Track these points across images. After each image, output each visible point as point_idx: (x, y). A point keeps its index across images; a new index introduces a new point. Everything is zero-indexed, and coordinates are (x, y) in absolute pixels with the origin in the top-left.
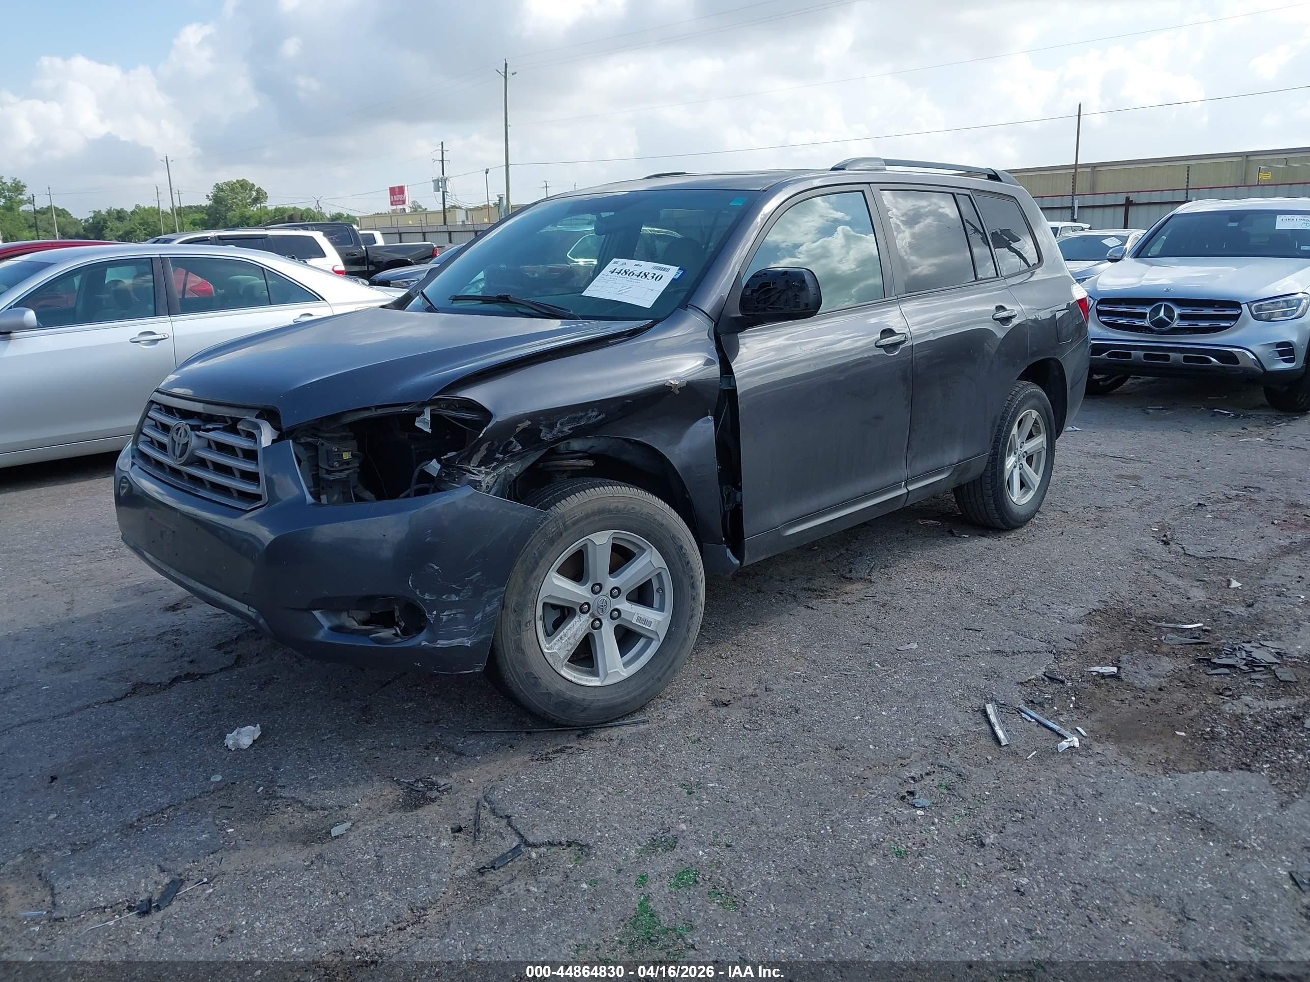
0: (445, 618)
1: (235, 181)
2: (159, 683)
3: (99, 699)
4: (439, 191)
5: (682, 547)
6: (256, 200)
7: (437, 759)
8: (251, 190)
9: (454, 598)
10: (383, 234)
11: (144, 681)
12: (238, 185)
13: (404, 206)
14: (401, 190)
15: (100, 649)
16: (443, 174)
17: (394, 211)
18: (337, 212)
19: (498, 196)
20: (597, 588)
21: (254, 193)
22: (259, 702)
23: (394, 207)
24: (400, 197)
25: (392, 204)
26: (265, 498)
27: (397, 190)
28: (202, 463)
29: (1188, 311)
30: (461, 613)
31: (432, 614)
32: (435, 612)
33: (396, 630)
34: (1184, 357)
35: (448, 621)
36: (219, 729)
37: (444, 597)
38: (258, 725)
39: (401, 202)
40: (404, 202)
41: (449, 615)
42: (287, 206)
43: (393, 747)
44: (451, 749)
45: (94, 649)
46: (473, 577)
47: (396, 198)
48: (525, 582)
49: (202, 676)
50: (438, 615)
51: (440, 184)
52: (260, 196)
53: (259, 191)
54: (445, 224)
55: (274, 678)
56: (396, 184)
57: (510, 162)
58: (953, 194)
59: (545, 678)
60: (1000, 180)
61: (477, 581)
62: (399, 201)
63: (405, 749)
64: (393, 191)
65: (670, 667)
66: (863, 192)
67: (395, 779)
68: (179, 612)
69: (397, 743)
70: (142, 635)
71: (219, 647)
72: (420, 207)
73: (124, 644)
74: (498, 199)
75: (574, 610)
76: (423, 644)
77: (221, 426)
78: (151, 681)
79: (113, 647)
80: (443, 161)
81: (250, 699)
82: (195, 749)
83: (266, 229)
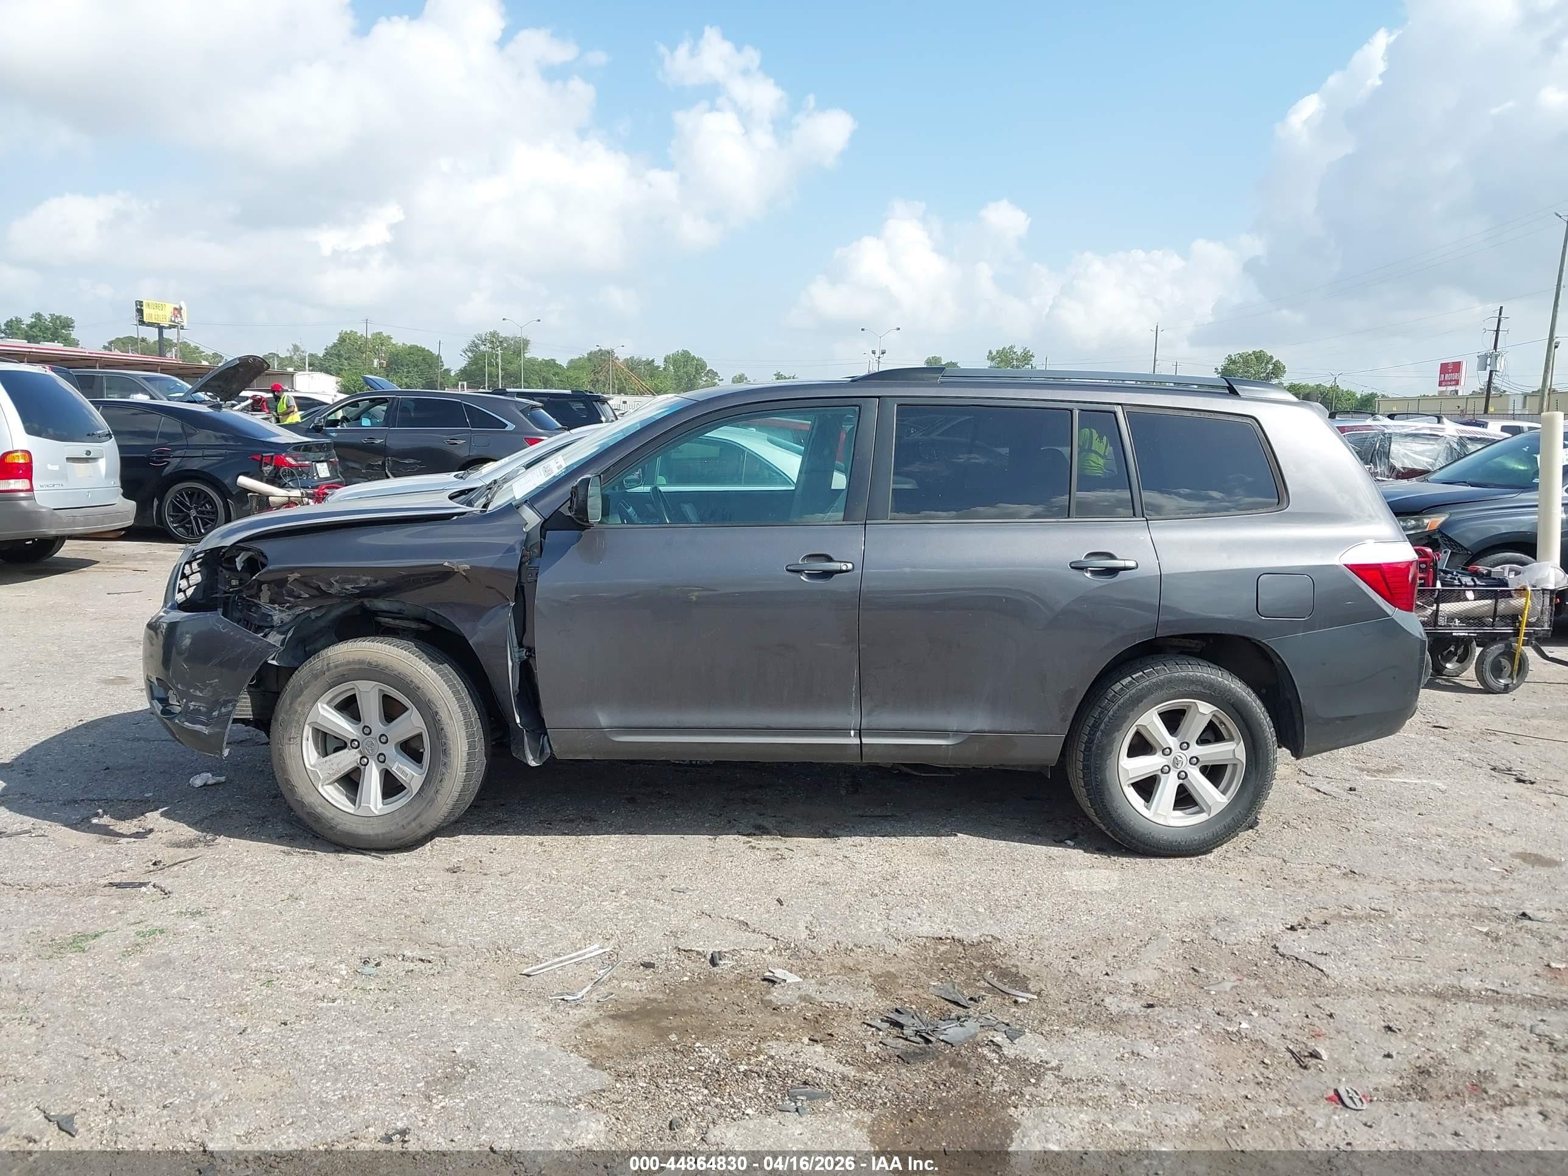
0: (191, 708)
1: (1250, 352)
5: (437, 713)
6: (1271, 375)
8: (1268, 363)
9: (198, 693)
12: (1253, 357)
13: (1458, 388)
14: (1456, 367)
16: (1495, 348)
17: (1441, 393)
18: (1370, 392)
20: (367, 731)
21: (1271, 367)
23: (1443, 389)
24: (1455, 376)
25: (1440, 385)
27: (1451, 367)
31: (182, 701)
32: (185, 701)
35: (193, 710)
37: (191, 691)
39: (1453, 383)
40: (1457, 382)
41: (194, 706)
46: (212, 681)
47: (1448, 376)
48: (291, 704)
50: (187, 703)
51: (1488, 360)
53: (1278, 363)
56: (1451, 360)
59: (302, 789)
61: (216, 686)
62: (1451, 381)
64: (1444, 369)
65: (414, 819)
75: (346, 744)
76: (177, 722)
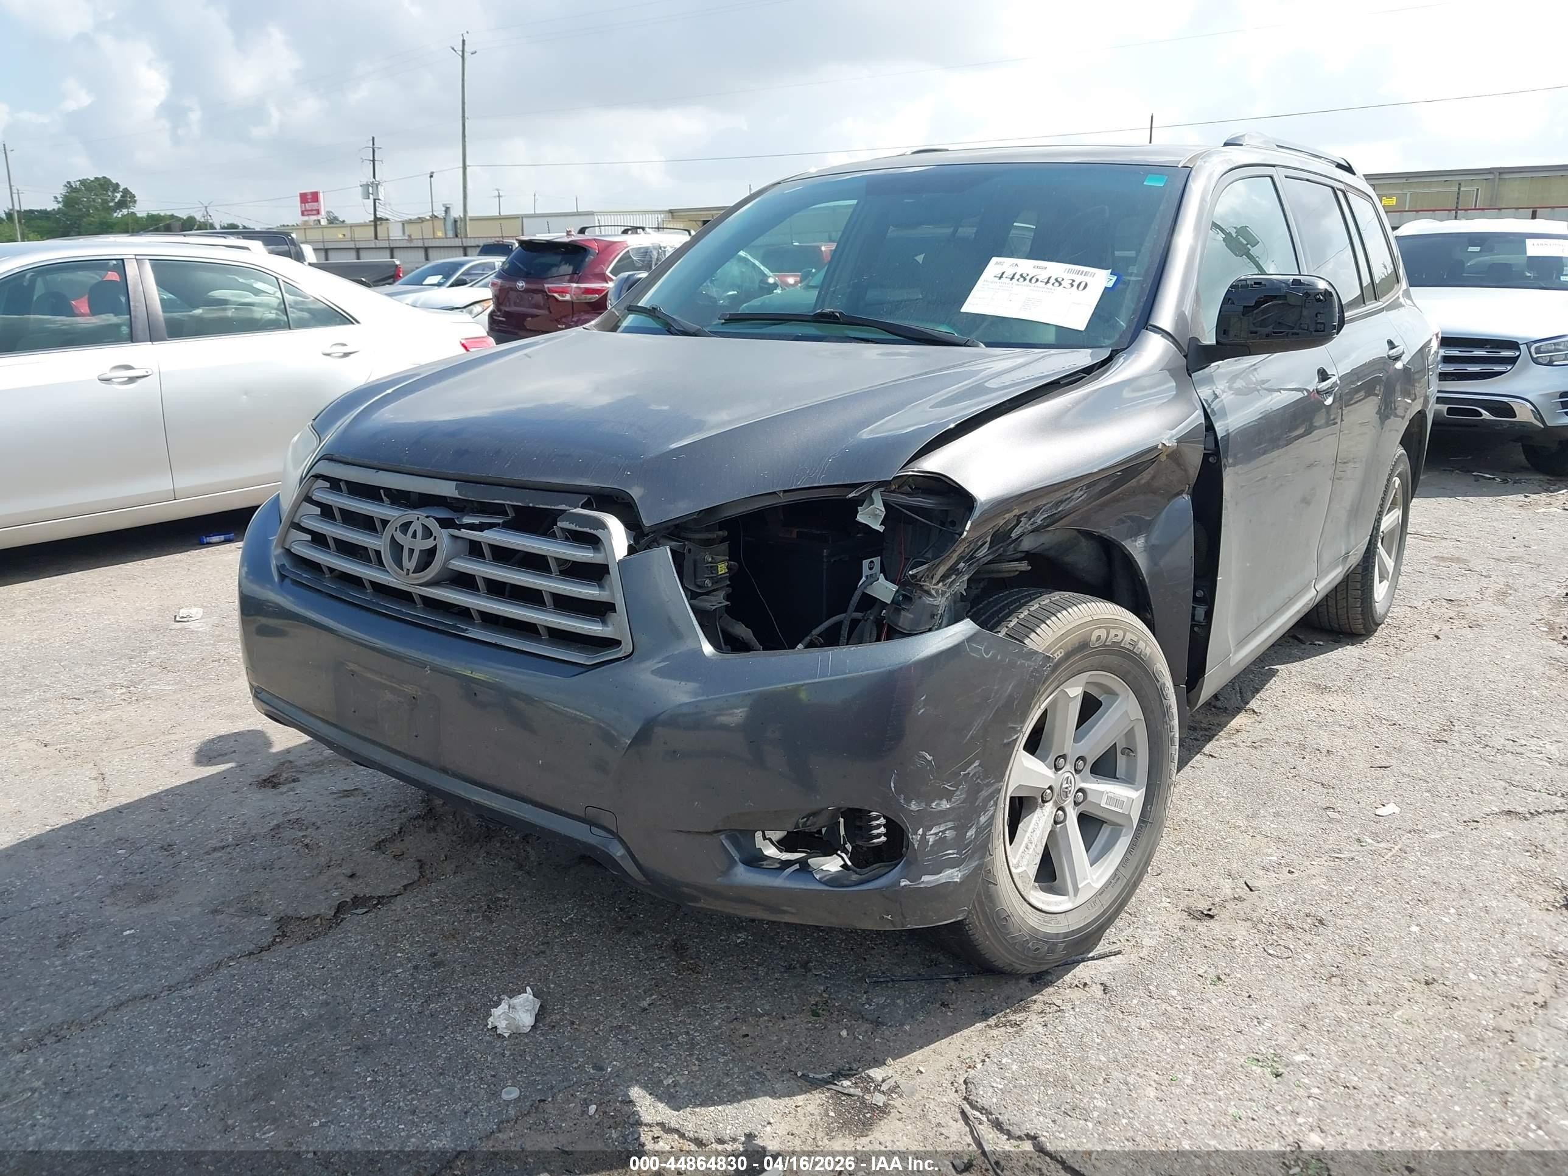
0: (932, 839)
2: (317, 916)
3: (231, 949)
4: (369, 198)
6: (122, 204)
7: (844, 1033)
8: (111, 189)
9: (945, 805)
10: (315, 250)
11: (290, 913)
12: (95, 184)
13: (319, 217)
14: (315, 197)
15: (188, 857)
16: (374, 177)
17: (306, 222)
18: (231, 221)
19: (444, 205)
20: (1060, 763)
21: (119, 195)
22: (499, 944)
23: (306, 218)
24: (314, 205)
25: (303, 214)
26: (626, 648)
27: (310, 197)
28: (465, 581)
29: (1454, 352)
30: (949, 829)
31: (916, 834)
32: (920, 832)
33: (843, 859)
34: (1449, 408)
35: (935, 842)
36: (461, 997)
37: (934, 805)
38: (528, 989)
39: (315, 212)
40: (318, 212)
41: (936, 834)
42: (162, 214)
43: (762, 1015)
44: (860, 1016)
45: (178, 858)
46: (970, 769)
47: (308, 206)
49: (381, 900)
50: (924, 835)
51: (370, 190)
52: (129, 198)
53: (126, 192)
54: (376, 237)
55: (499, 899)
56: (308, 189)
57: (468, 163)
58: (1333, 188)
60: (1354, 174)
61: (974, 775)
62: (312, 210)
63: (784, 1018)
64: (304, 198)
66: (1271, 177)
67: (799, 1074)
68: (284, 789)
69: (767, 1007)
70: (244, 831)
71: (380, 846)
72: (336, 218)
73: (223, 848)
74: (444, 209)
75: (1034, 800)
76: (902, 884)
77: (501, 521)
78: (304, 914)
79: (208, 853)
80: (374, 161)
81: (481, 938)
82: (442, 1038)
83: (185, 236)
